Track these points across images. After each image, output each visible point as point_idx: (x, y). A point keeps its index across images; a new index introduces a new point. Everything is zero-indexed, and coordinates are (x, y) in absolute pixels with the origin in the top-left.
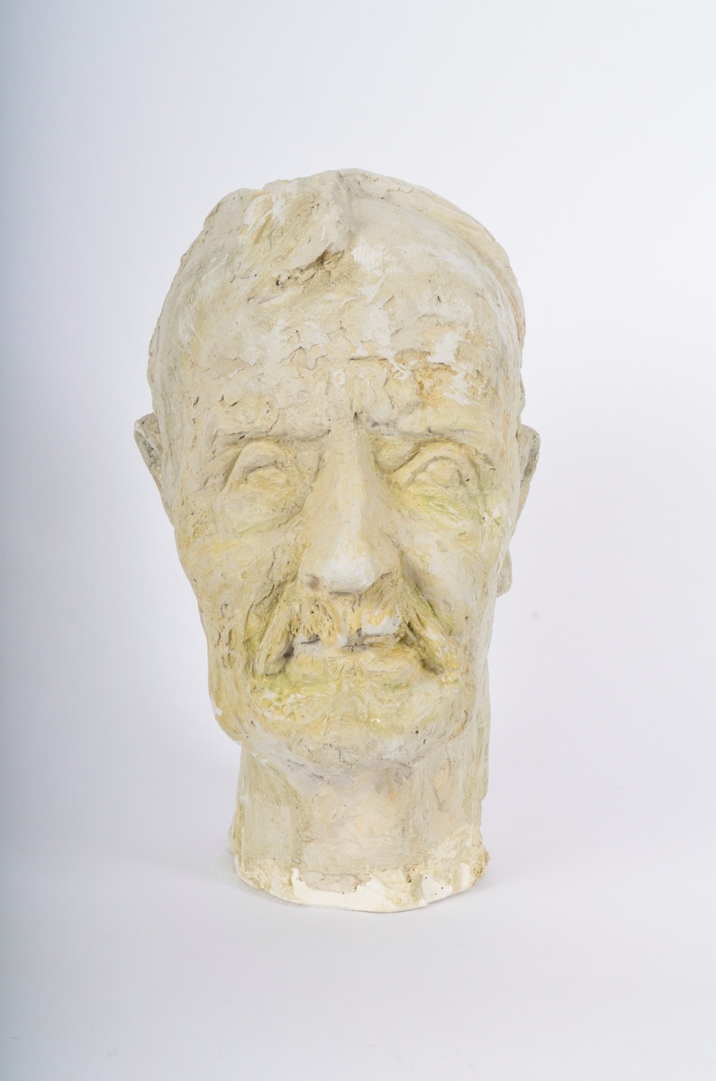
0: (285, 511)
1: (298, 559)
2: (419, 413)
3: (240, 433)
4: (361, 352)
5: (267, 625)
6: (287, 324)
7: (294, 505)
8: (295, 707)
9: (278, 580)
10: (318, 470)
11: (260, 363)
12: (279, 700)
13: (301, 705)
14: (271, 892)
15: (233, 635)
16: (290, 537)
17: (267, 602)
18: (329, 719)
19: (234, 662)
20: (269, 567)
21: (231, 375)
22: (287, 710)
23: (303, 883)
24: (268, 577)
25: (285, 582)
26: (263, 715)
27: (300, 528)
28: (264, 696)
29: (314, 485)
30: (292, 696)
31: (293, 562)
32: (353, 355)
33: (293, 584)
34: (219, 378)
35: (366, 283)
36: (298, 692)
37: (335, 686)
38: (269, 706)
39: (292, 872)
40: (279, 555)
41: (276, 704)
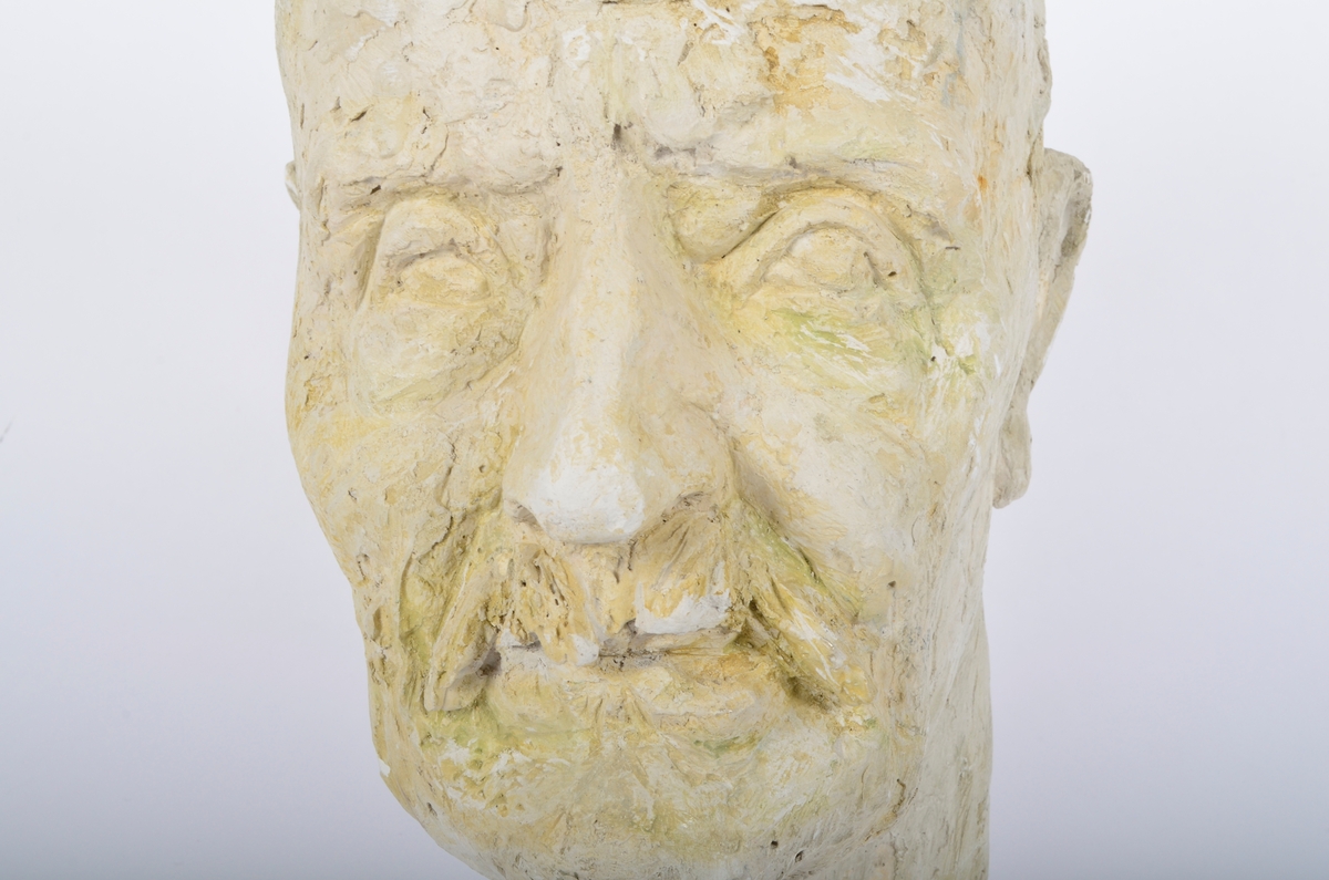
0: (479, 352)
1: (503, 459)
2: (766, 122)
3: (368, 181)
5: (447, 603)
7: (497, 338)
8: (507, 783)
9: (460, 505)
10: (547, 259)
12: (477, 764)
13: (519, 779)
15: (384, 620)
16: (489, 409)
17: (441, 554)
18: (570, 818)
19: (394, 674)
20: (442, 476)
21: (353, 52)
22: (492, 790)
24: (438, 500)
25: (478, 510)
26: (445, 796)
27: (508, 390)
28: (446, 755)
29: (541, 292)
30: (505, 757)
31: (492, 467)
33: (495, 514)
34: (332, 59)
36: (517, 748)
37: (586, 744)
38: (456, 777)
40: (462, 449)
41: (469, 773)
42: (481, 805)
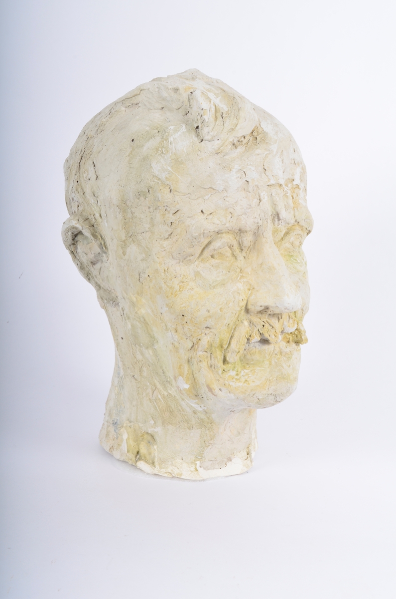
3: (217, 231)
4: (272, 182)
6: (239, 168)
9: (237, 310)
11: (225, 190)
12: (237, 375)
13: (250, 375)
14: (183, 477)
18: (270, 380)
20: (232, 303)
21: (206, 197)
22: (243, 380)
23: (202, 468)
26: (229, 385)
28: (229, 374)
30: (243, 372)
31: (244, 299)
32: (269, 183)
34: (197, 199)
35: (272, 143)
36: (245, 369)
37: (268, 363)
38: (232, 379)
39: (196, 464)
40: (236, 296)
41: (236, 377)
42: (241, 384)
